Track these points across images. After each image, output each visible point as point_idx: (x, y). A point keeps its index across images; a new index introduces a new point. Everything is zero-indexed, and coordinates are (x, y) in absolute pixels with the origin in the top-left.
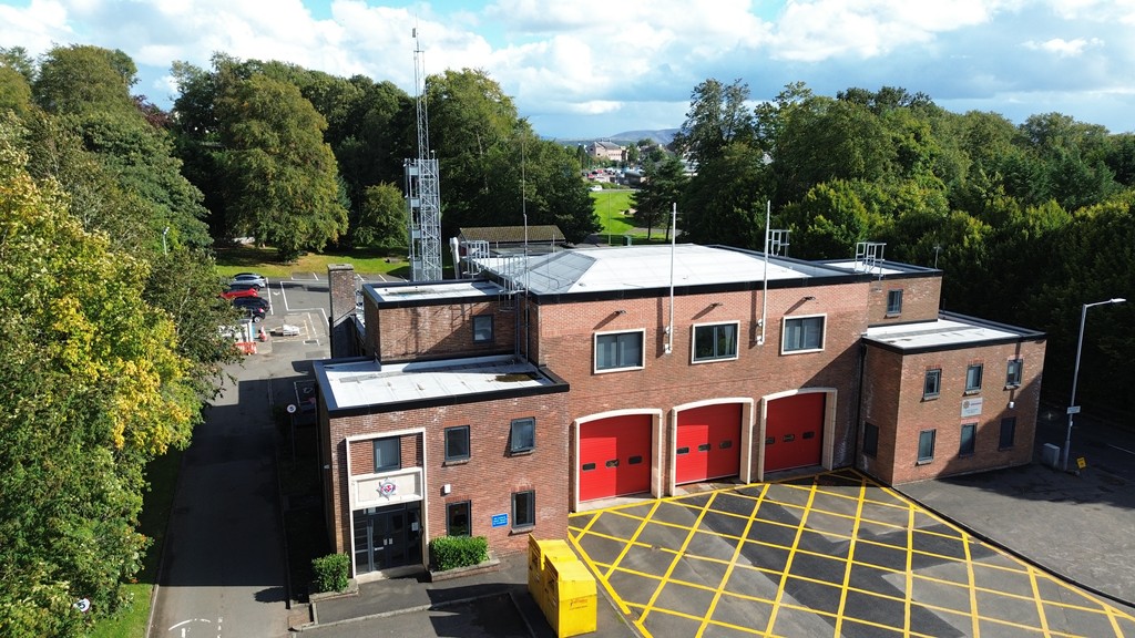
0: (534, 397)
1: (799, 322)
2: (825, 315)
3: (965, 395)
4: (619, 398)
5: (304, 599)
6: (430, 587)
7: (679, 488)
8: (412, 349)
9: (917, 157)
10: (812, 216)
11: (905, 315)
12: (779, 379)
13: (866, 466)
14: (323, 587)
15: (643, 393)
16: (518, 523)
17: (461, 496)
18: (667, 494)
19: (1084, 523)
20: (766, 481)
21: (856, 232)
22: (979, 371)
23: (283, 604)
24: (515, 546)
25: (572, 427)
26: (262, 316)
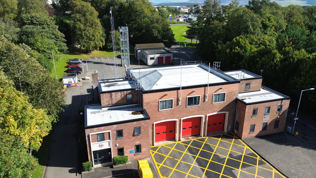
0: (140, 121)
1: (219, 94)
2: (226, 92)
3: (264, 115)
4: (166, 117)
5: (80, 173)
6: (113, 170)
7: (183, 138)
8: (110, 103)
9: (268, 27)
10: (235, 47)
11: (251, 90)
12: (212, 110)
13: (236, 132)
14: (85, 170)
15: (172, 115)
16: (137, 152)
17: (121, 147)
18: (180, 140)
19: (293, 154)
20: (207, 136)
21: (246, 52)
22: (269, 108)
23: (75, 174)
24: (136, 158)
25: (153, 125)
26: (80, 73)
